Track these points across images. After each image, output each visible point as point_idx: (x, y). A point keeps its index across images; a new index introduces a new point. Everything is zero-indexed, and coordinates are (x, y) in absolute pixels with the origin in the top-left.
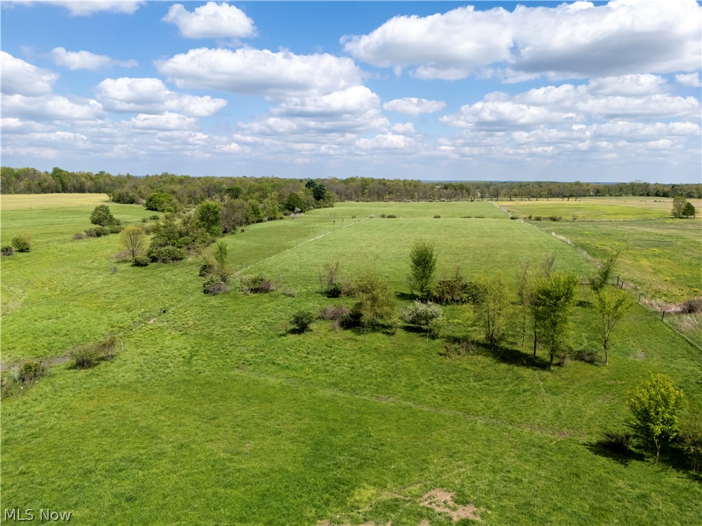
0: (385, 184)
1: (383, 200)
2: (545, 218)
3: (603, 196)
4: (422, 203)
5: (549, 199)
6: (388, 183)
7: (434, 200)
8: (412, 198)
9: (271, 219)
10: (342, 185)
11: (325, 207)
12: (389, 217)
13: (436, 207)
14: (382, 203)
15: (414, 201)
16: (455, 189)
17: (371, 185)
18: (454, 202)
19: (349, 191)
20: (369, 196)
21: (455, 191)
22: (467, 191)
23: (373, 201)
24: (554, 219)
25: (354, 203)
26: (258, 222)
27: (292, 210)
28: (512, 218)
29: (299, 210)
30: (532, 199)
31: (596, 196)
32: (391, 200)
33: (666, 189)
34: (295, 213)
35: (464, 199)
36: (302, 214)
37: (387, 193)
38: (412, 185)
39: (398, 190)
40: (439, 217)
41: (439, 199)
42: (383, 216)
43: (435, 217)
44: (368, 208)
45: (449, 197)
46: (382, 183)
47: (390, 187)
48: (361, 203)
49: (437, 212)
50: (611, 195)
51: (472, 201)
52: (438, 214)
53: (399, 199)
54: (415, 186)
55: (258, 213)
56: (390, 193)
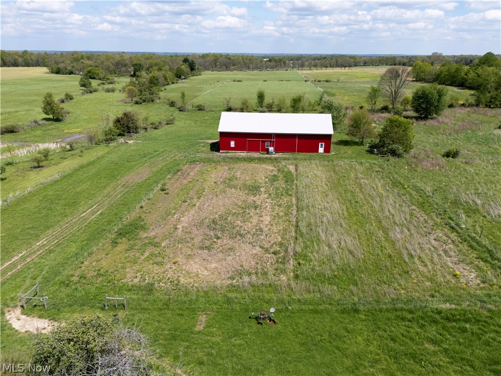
0: (230, 59)
1: (230, 70)
2: (323, 81)
3: (368, 66)
4: (255, 72)
5: (334, 68)
6: (232, 58)
7: (262, 69)
8: (249, 68)
9: (173, 83)
10: (201, 60)
11: (197, 75)
12: (238, 81)
13: (265, 74)
14: (229, 72)
15: (250, 71)
16: (276, 62)
17: (221, 59)
18: (275, 72)
19: (206, 64)
20: (220, 67)
21: (277, 62)
22: (284, 63)
23: (223, 71)
24: (327, 81)
25: (210, 72)
26: (167, 85)
27: (180, 77)
28: (306, 81)
29: (184, 77)
30: (323, 69)
31: (364, 66)
32: (235, 70)
33: (405, 61)
34: (181, 79)
35: (281, 69)
36: (186, 80)
37: (232, 65)
38: (248, 59)
39: (239, 63)
40: (266, 81)
41: (266, 69)
42: (234, 81)
43: (264, 81)
44: (223, 76)
45: (272, 68)
46: (227, 57)
47: (233, 61)
48: (215, 72)
49: (265, 78)
50: (373, 65)
51: (286, 70)
52: (265, 79)
53: (240, 69)
54: (250, 60)
55: (167, 80)
56: (234, 65)
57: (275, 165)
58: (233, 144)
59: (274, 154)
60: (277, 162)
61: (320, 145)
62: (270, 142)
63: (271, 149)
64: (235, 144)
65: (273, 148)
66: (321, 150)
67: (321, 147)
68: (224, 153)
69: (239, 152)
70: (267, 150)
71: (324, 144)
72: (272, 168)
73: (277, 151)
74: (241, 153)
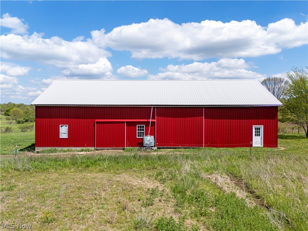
57: (160, 174)
58: (64, 132)
59: (155, 151)
60: (164, 166)
61: (254, 130)
62: (147, 124)
63: (149, 140)
64: (70, 132)
65: (152, 137)
66: (257, 141)
67: (258, 134)
68: (43, 152)
69: (78, 148)
70: (140, 144)
71: (262, 127)
72: (151, 185)
73: (161, 143)
74: (82, 151)
